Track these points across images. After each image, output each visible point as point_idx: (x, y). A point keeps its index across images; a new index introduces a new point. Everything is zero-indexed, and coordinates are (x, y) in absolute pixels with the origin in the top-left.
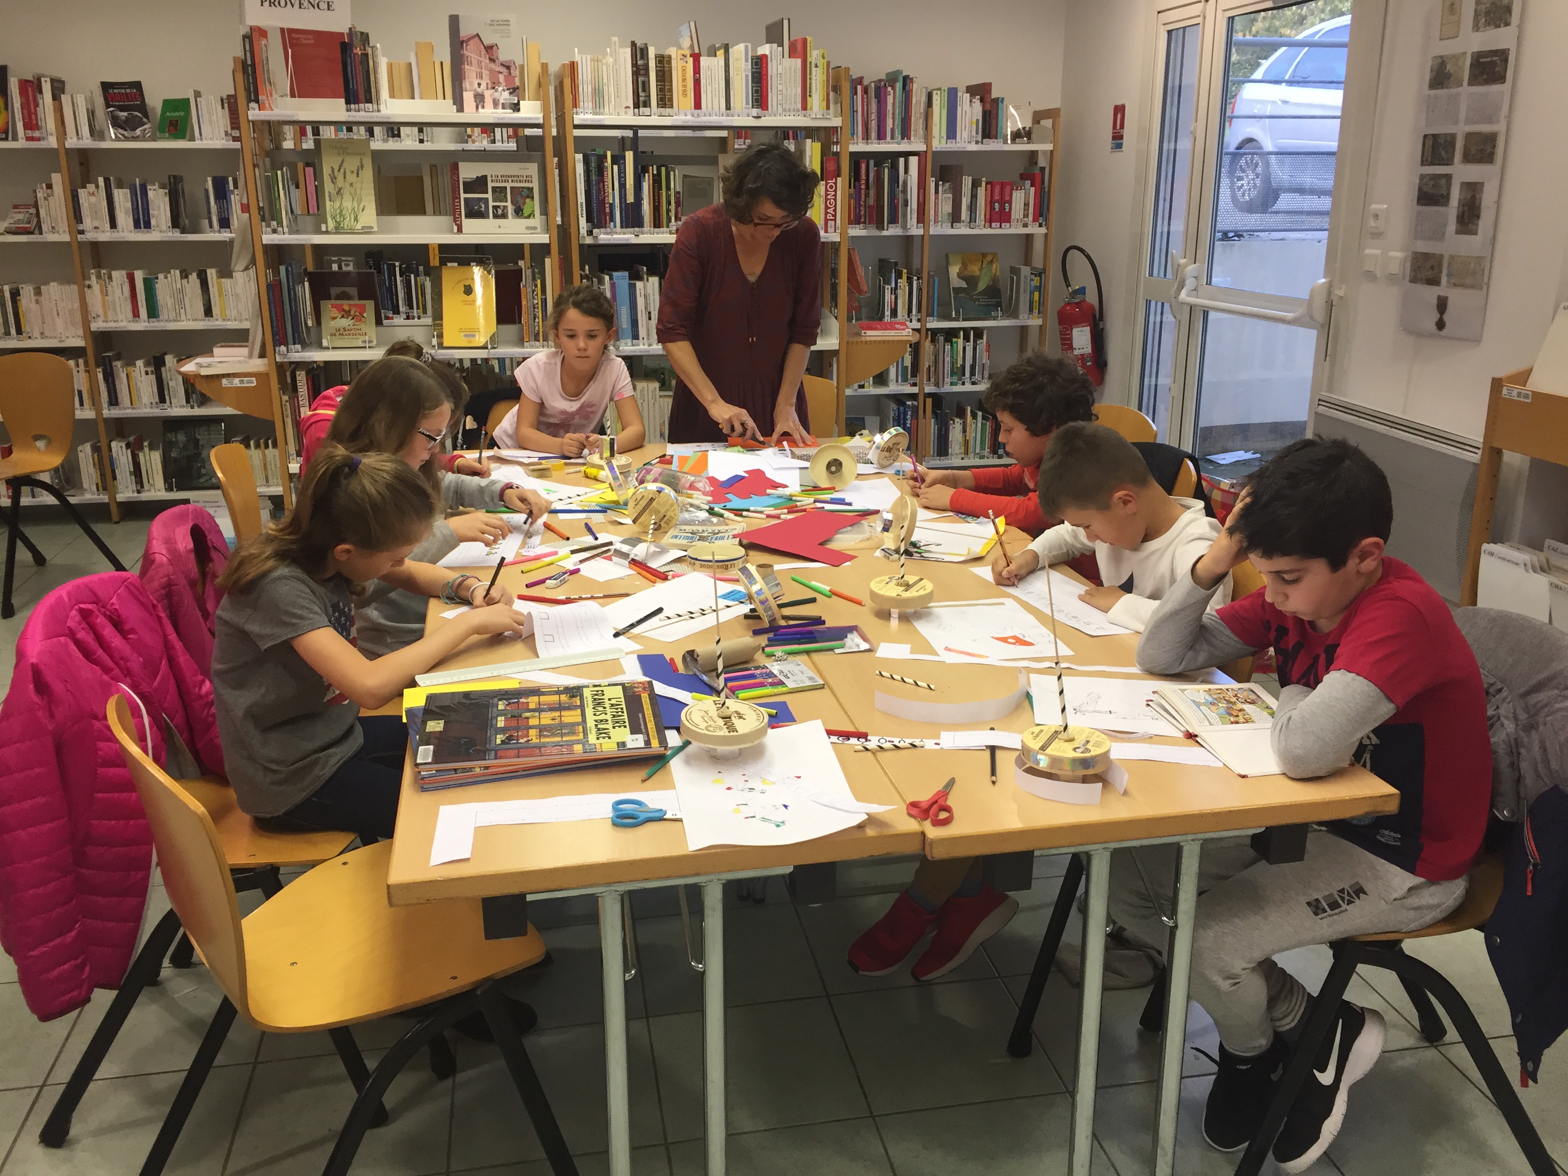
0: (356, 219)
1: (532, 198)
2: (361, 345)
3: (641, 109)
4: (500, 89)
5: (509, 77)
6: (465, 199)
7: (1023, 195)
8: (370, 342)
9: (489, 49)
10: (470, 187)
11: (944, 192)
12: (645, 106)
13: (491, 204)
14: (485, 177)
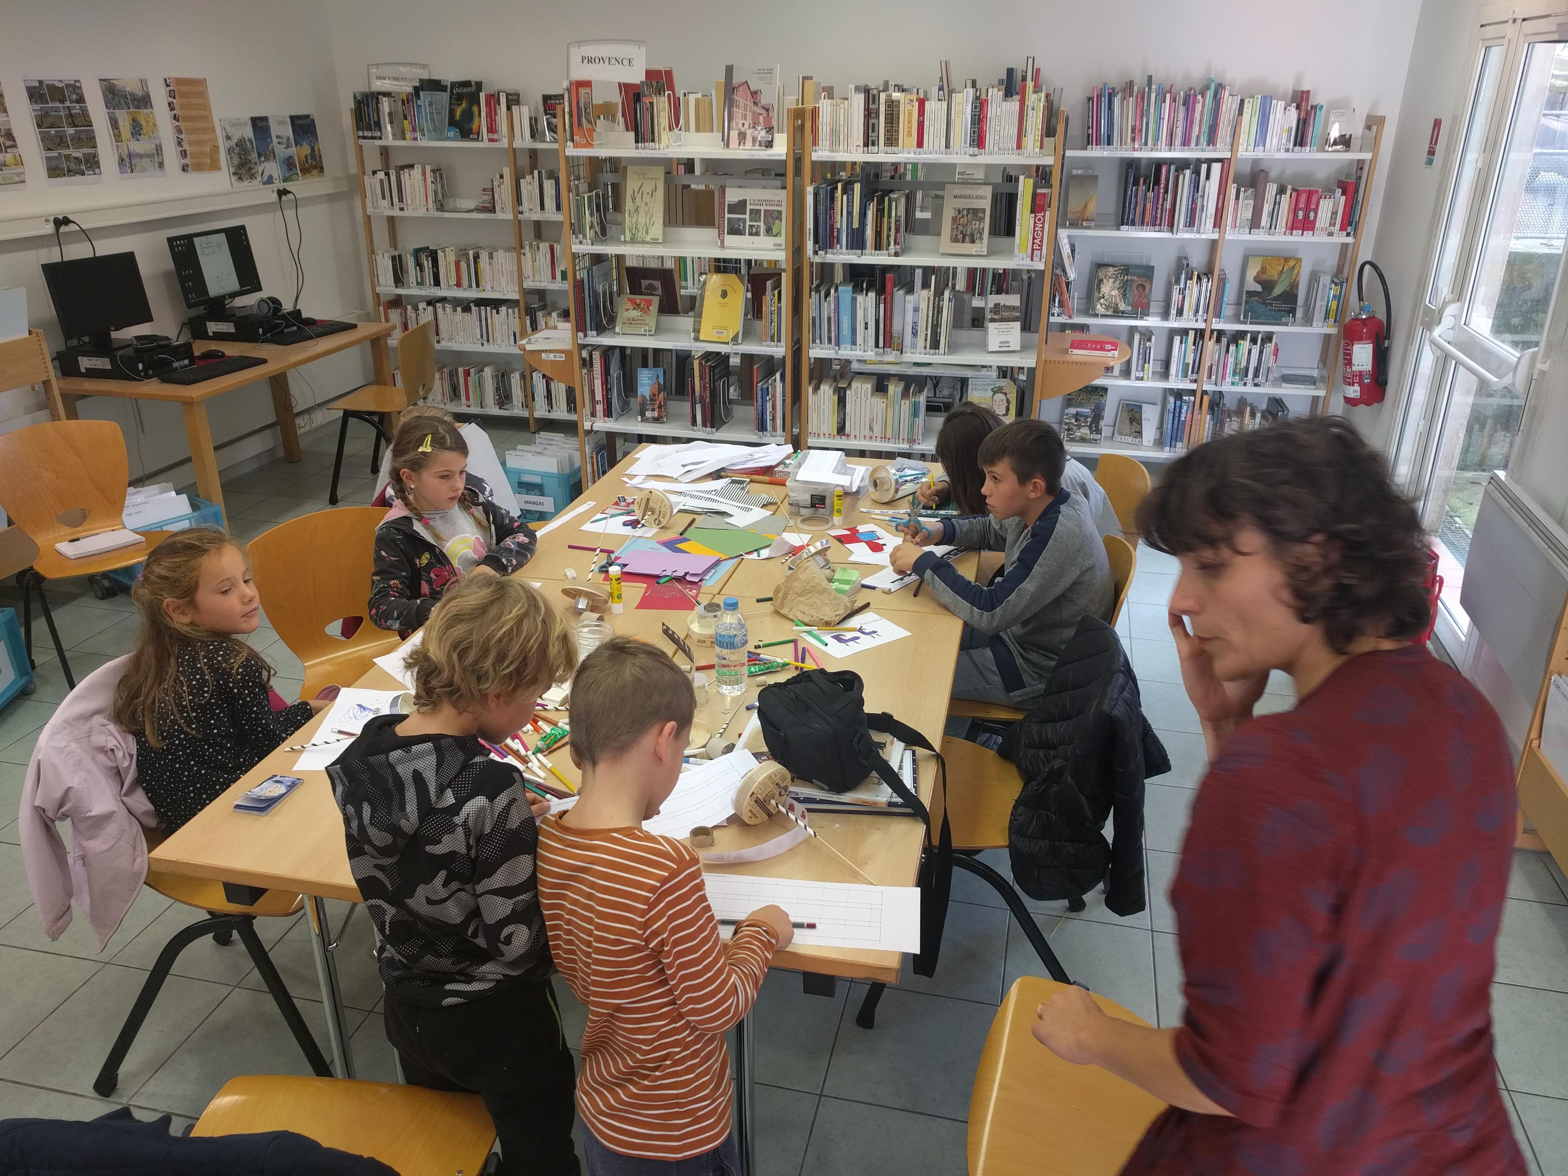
0: (647, 232)
1: (781, 220)
2: (643, 333)
3: (870, 147)
4: (759, 128)
5: (768, 118)
6: (728, 218)
7: (1331, 204)
8: (650, 331)
9: (754, 94)
10: (733, 209)
11: (1246, 198)
12: (873, 145)
13: (748, 223)
14: (745, 201)
